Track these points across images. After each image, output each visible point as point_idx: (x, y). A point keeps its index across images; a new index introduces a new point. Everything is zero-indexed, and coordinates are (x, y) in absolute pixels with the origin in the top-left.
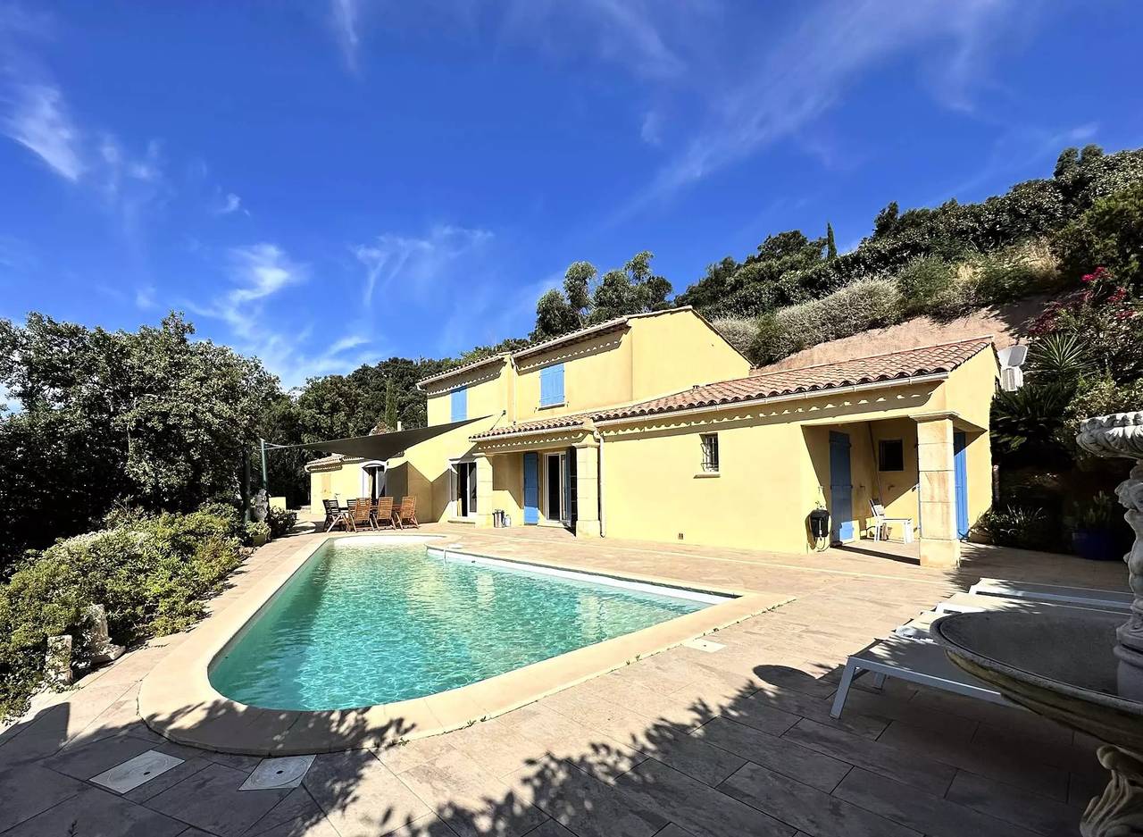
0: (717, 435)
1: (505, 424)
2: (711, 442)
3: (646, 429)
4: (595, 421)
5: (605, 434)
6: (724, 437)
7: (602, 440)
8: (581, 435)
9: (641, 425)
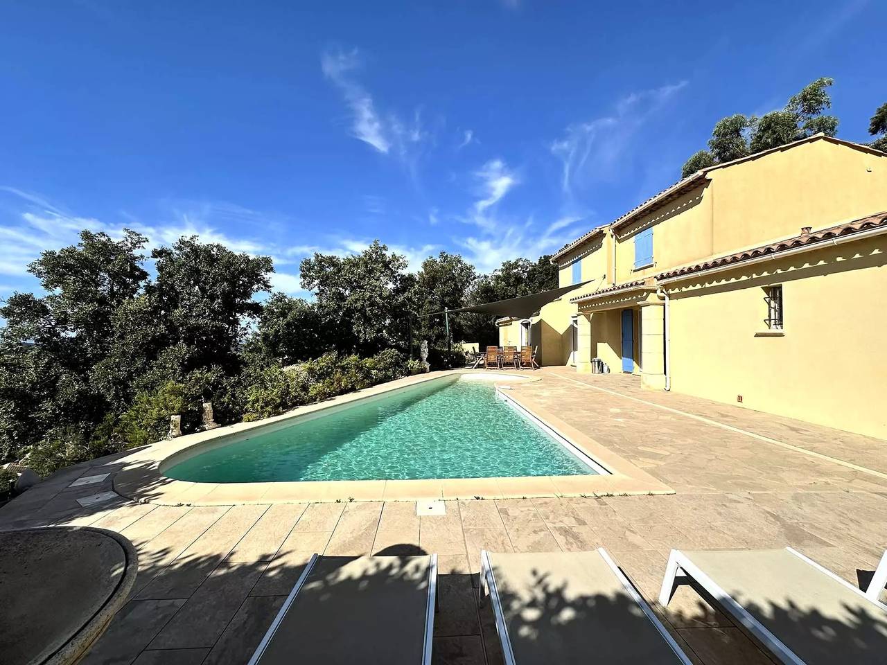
0: (780, 287)
1: (606, 285)
2: (775, 294)
3: (707, 285)
4: (658, 280)
5: (671, 292)
6: (788, 288)
7: (667, 298)
8: (645, 294)
9: (701, 280)
